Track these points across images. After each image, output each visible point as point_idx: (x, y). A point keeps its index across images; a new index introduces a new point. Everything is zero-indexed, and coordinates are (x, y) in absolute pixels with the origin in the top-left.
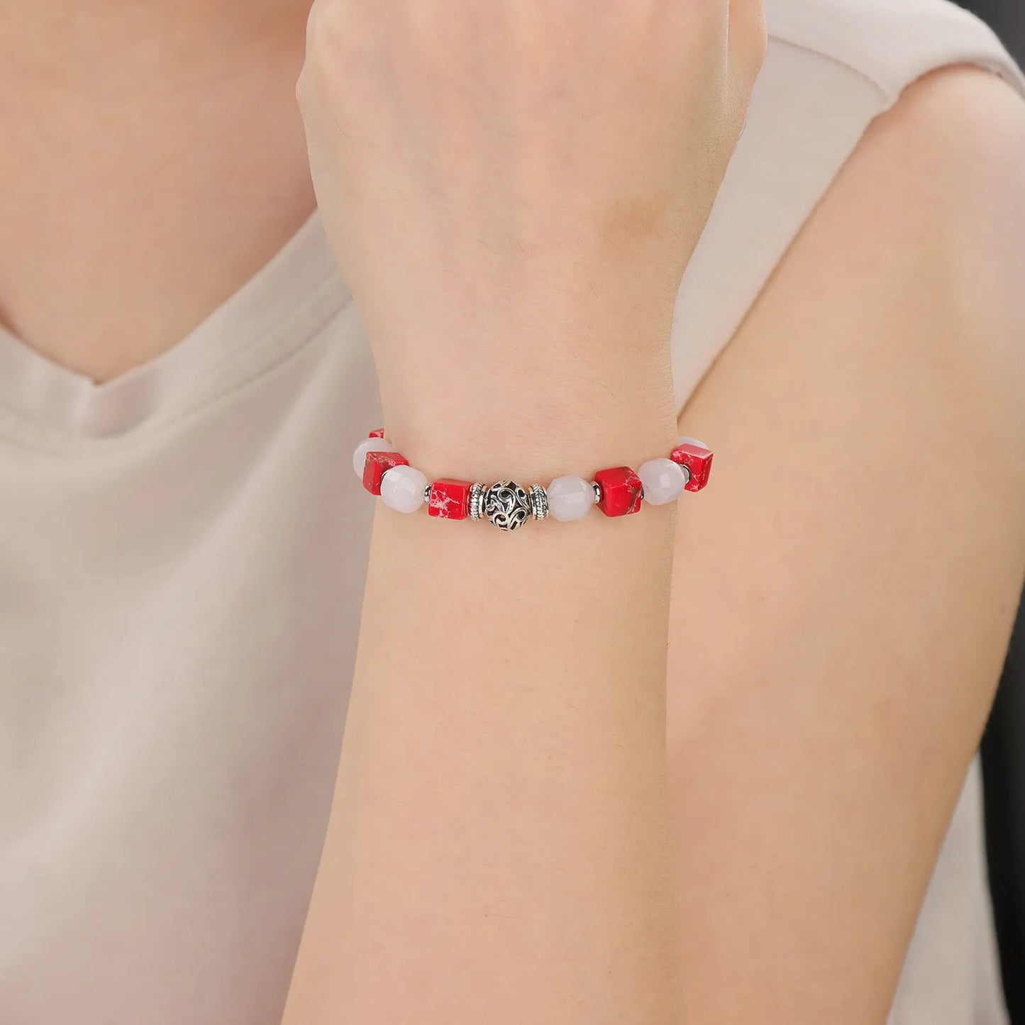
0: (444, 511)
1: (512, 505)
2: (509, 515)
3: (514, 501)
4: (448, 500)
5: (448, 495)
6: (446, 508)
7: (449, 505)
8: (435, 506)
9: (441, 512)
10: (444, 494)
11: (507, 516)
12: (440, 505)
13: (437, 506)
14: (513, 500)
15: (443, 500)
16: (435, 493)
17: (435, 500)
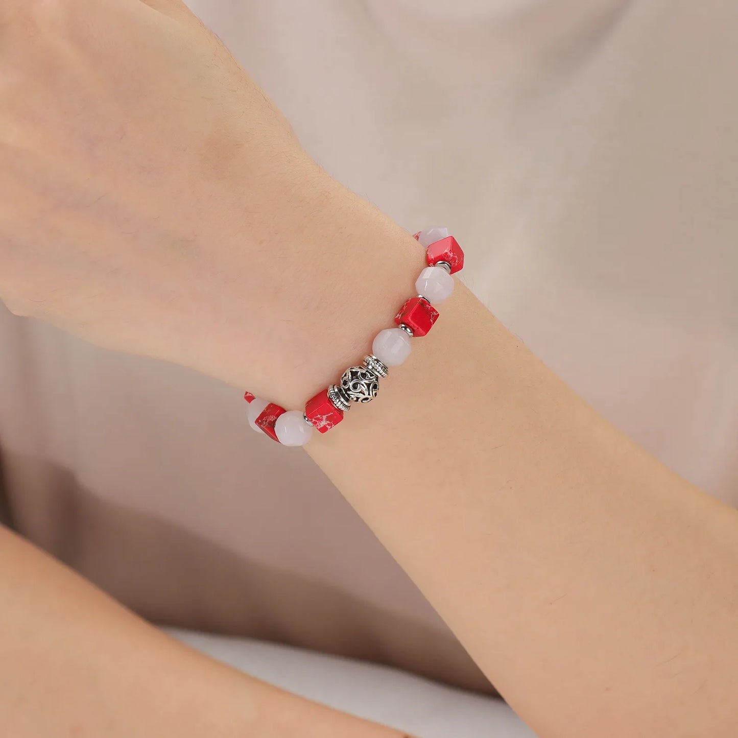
0: (328, 424)
1: (364, 389)
2: (369, 394)
3: (365, 385)
4: (325, 417)
5: (322, 414)
6: (328, 422)
7: (328, 419)
8: (321, 426)
9: (327, 426)
10: (319, 416)
11: (369, 396)
12: (323, 423)
13: (322, 426)
14: (363, 385)
15: (322, 420)
16: (314, 420)
17: (318, 424)
